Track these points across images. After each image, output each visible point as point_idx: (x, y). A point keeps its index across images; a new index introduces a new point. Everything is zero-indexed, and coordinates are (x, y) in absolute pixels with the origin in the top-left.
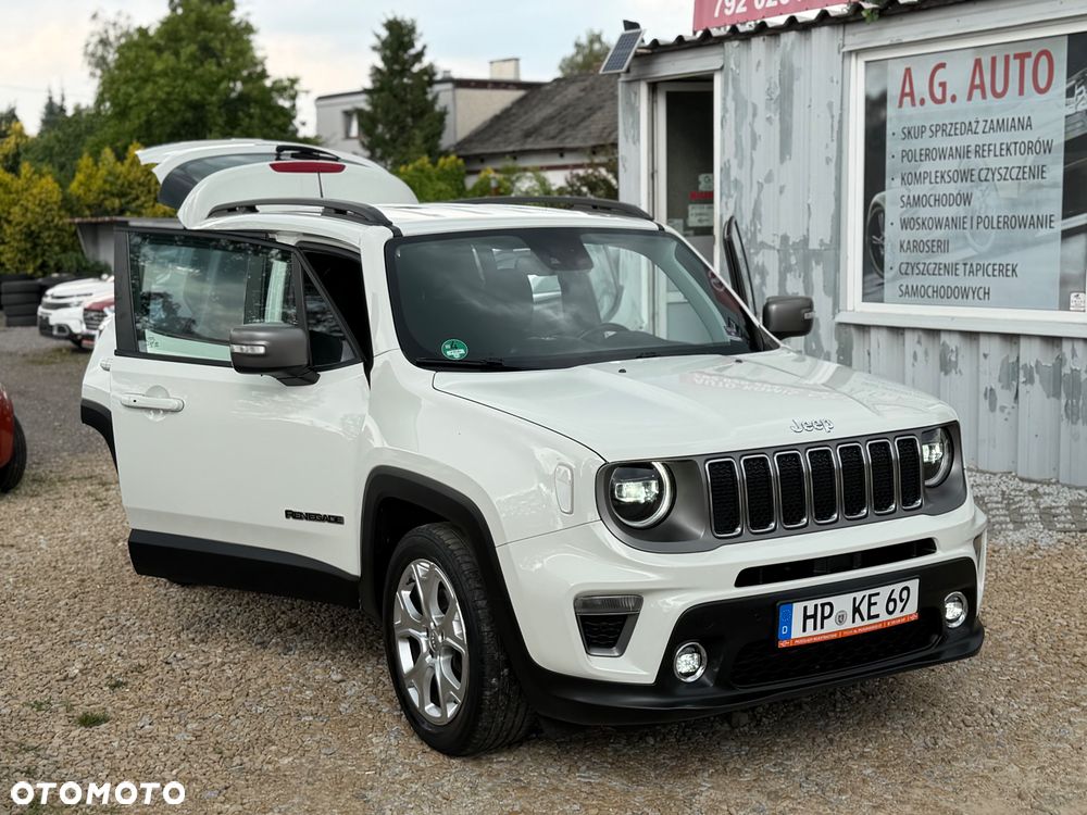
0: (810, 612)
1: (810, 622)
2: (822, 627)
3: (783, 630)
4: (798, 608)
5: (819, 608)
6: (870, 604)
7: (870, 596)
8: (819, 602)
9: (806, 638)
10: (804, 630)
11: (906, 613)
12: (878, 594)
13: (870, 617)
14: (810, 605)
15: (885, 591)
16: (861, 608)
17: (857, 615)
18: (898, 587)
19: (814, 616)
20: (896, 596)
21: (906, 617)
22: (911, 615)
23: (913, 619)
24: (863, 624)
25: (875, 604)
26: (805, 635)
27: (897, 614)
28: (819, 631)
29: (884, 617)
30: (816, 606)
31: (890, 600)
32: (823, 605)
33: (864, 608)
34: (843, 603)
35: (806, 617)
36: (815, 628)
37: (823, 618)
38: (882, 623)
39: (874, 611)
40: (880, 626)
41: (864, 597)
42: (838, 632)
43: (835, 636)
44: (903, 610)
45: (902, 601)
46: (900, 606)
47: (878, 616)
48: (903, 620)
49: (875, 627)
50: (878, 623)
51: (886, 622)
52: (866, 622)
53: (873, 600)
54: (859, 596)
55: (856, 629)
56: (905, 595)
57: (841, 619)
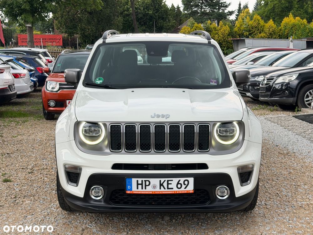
0: (140, 182)
1: (140, 186)
2: (145, 188)
3: (129, 187)
4: (134, 181)
5: (144, 182)
6: (168, 184)
7: (168, 181)
8: (144, 179)
9: (138, 191)
10: (138, 188)
11: (188, 189)
12: (172, 180)
13: (168, 188)
14: (140, 180)
15: (176, 180)
16: (164, 184)
17: (162, 187)
18: (182, 180)
19: (142, 184)
20: (182, 182)
21: (187, 191)
22: (190, 191)
23: (191, 192)
24: (165, 190)
25: (171, 184)
26: (138, 190)
27: (183, 189)
28: (144, 190)
29: (175, 189)
30: (142, 181)
31: (178, 183)
32: (145, 181)
33: (165, 184)
34: (155, 182)
35: (138, 184)
36: (142, 188)
37: (146, 186)
38: (175, 191)
39: (170, 186)
40: (173, 192)
41: (165, 181)
42: (152, 192)
43: (151, 193)
44: (185, 188)
45: (185, 184)
46: (184, 186)
47: (172, 189)
48: (186, 192)
49: (171, 193)
50: (172, 191)
51: (177, 191)
52: (166, 190)
53: (170, 182)
54: (163, 180)
55: (162, 192)
56: (186, 182)
57: (154, 187)
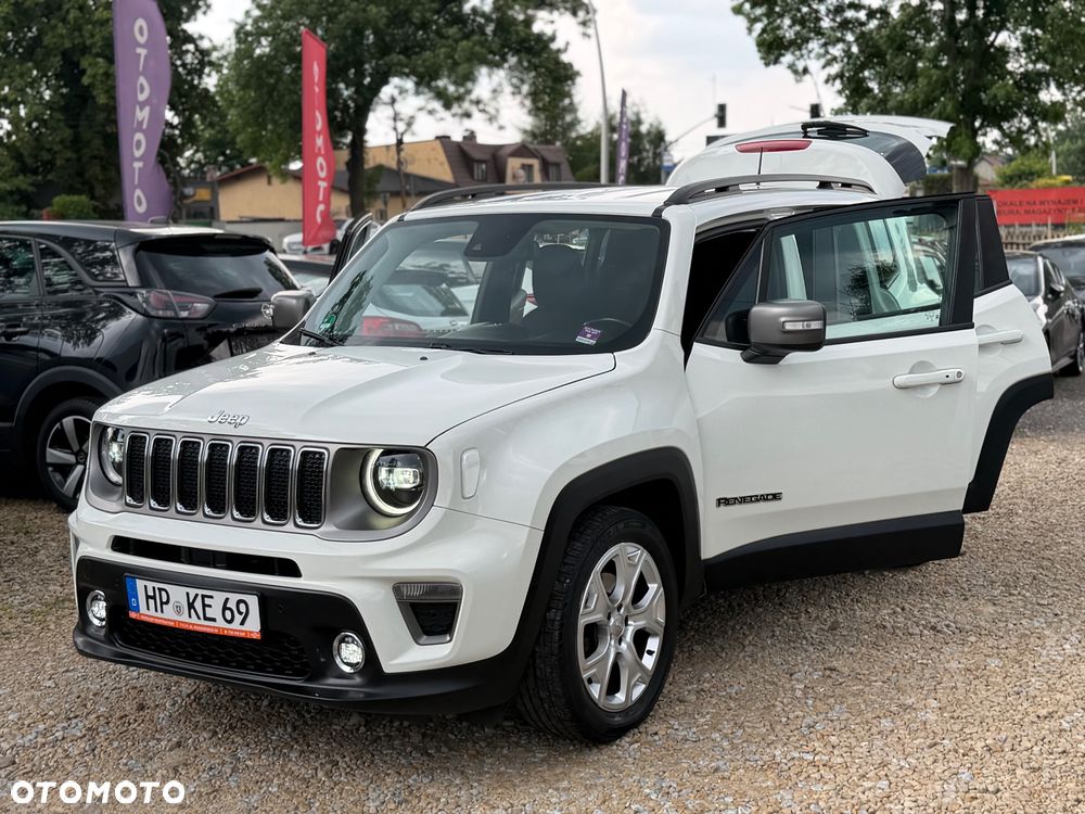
0: (151, 592)
1: (151, 603)
2: (162, 611)
3: (133, 602)
4: (141, 586)
5: (157, 593)
6: (204, 606)
7: (203, 597)
8: (157, 585)
9: (151, 617)
10: (148, 608)
11: (247, 627)
12: (211, 597)
13: (206, 618)
14: (151, 587)
15: (218, 598)
16: (195, 604)
17: (192, 611)
18: (234, 598)
19: (154, 598)
20: (232, 605)
21: (246, 632)
22: (251, 632)
23: (254, 636)
24: (200, 622)
25: (210, 606)
26: (149, 613)
27: (236, 625)
28: (160, 614)
29: (221, 623)
30: (154, 589)
31: (225, 608)
32: (160, 590)
33: (198, 605)
34: (178, 594)
35: (148, 597)
36: (156, 611)
37: (162, 603)
38: (219, 628)
39: (209, 613)
40: (216, 631)
41: (197, 595)
42: (175, 621)
43: (172, 624)
44: (242, 623)
45: (240, 613)
46: (238, 618)
47: (214, 620)
48: (243, 635)
49: (211, 631)
50: (214, 627)
51: (224, 629)
52: (203, 622)
53: (207, 601)
54: (193, 592)
55: (193, 625)
56: (242, 607)
57: (178, 610)
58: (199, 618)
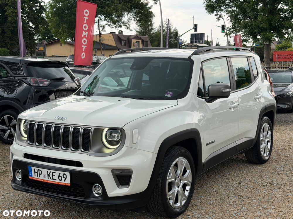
1: (36, 174)
2: (39, 177)
3: (30, 174)
4: (33, 169)
6: (53, 175)
7: (52, 173)
9: (36, 178)
10: (35, 176)
11: (66, 182)
13: (53, 179)
15: (57, 173)
17: (49, 177)
18: (62, 173)
19: (37, 172)
20: (61, 175)
21: (66, 183)
22: (68, 184)
25: (54, 175)
27: (62, 181)
29: (58, 181)
30: (37, 170)
31: (59, 176)
32: (39, 170)
33: (51, 175)
35: (35, 172)
37: (39, 174)
39: (54, 177)
40: (56, 183)
41: (50, 172)
42: (43, 180)
44: (65, 181)
45: (64, 178)
46: (63, 179)
47: (56, 180)
52: (52, 180)
53: (54, 174)
55: (49, 181)
56: (65, 176)
57: (45, 176)
58: (51, 179)
